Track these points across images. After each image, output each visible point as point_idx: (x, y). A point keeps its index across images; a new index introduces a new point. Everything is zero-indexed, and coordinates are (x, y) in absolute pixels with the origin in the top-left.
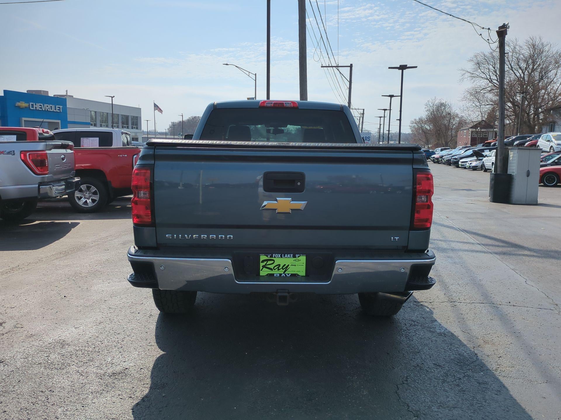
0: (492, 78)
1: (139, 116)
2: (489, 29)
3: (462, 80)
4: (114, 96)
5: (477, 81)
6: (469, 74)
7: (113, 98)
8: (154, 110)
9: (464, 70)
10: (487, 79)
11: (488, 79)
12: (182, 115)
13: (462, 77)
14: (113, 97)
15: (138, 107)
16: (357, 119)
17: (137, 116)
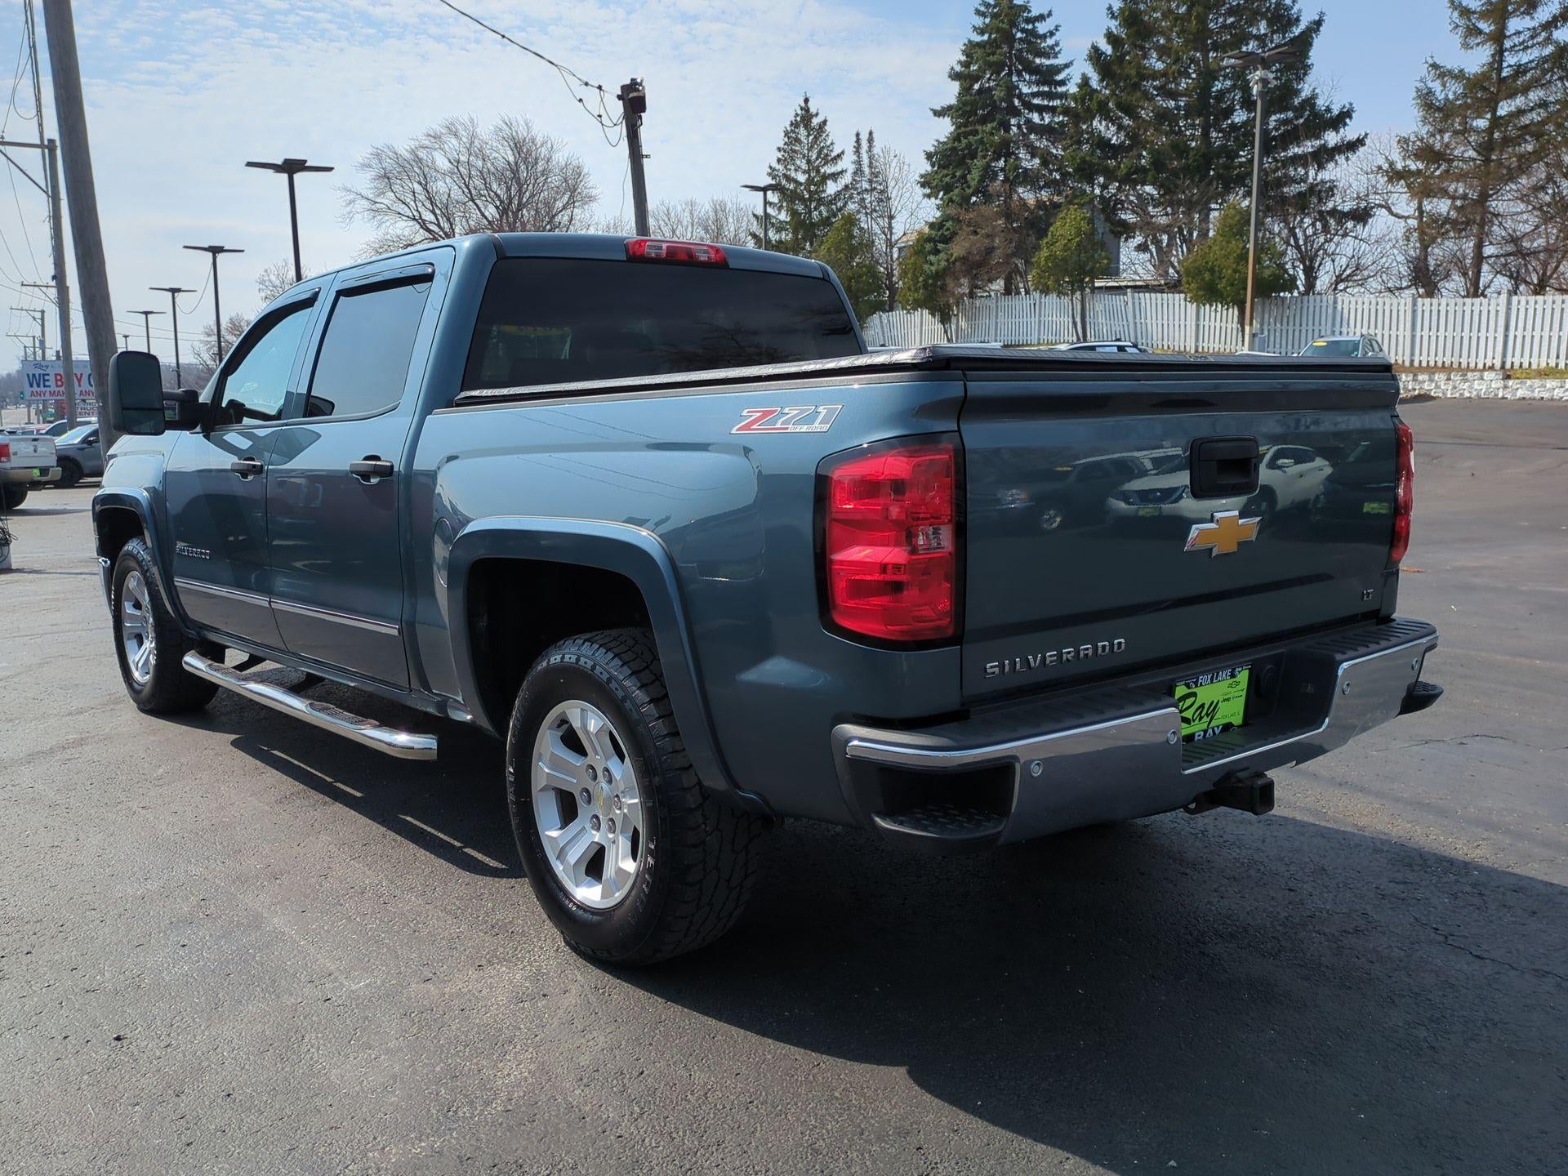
0: (423, 217)
2: (600, 88)
3: (350, 216)
5: (388, 224)
6: (365, 202)
9: (350, 191)
10: (414, 219)
11: (416, 220)
13: (348, 209)
16: (34, 319)
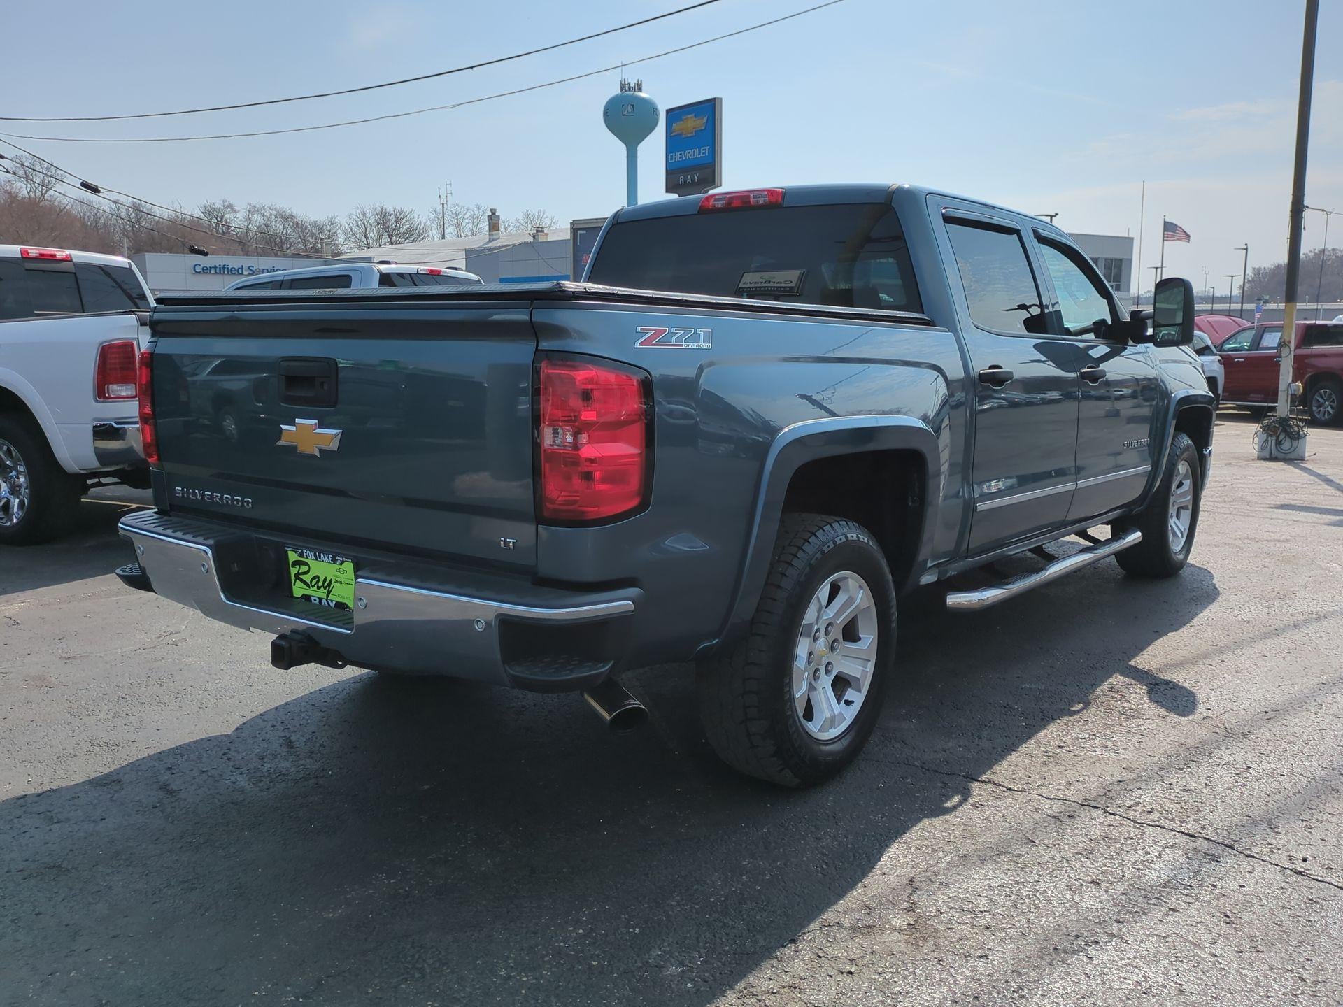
1: (1125, 257)
4: (1056, 214)
7: (1053, 218)
8: (1164, 240)
12: (1245, 247)
14: (1055, 216)
15: (1126, 236)
17: (1120, 257)
